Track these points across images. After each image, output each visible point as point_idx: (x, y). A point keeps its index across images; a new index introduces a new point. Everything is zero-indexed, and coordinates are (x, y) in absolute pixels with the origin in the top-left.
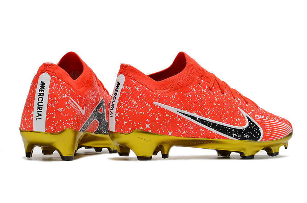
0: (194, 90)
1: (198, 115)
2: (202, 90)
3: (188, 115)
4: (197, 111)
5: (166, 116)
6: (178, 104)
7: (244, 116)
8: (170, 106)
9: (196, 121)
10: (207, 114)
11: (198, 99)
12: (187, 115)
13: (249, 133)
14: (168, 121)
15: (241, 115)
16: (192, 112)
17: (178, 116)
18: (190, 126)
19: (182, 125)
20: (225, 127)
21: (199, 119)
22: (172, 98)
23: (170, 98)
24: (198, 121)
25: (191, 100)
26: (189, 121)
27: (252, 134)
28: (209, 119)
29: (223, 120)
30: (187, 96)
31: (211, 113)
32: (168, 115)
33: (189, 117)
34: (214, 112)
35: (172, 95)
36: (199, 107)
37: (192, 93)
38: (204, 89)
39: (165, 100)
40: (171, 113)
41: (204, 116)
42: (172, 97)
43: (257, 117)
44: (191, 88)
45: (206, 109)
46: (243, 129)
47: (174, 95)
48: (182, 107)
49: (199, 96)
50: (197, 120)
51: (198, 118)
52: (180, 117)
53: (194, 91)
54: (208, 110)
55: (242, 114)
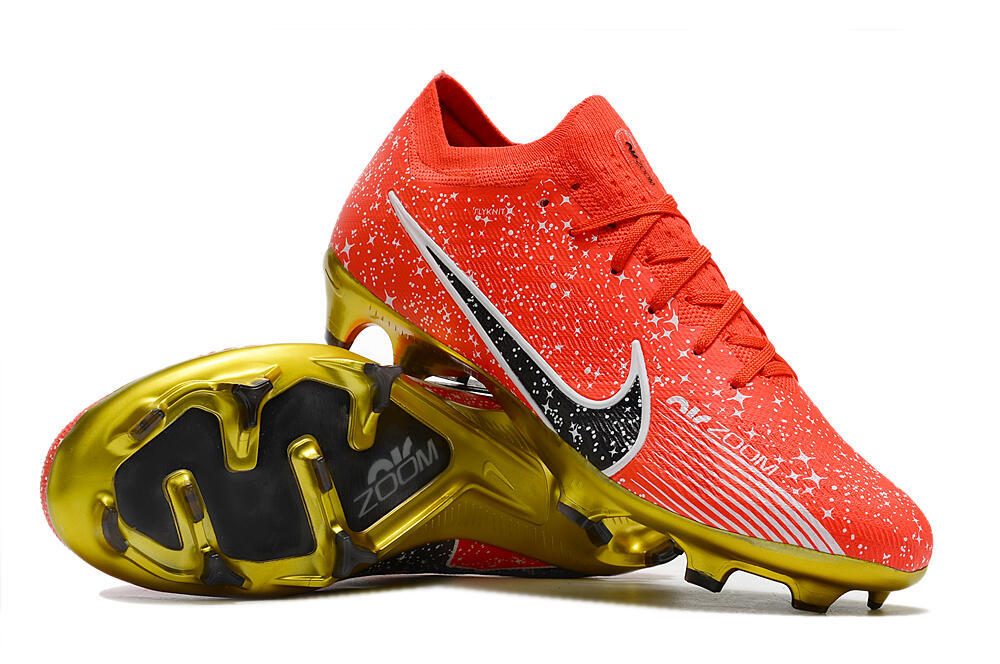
0: (510, 211)
1: (480, 288)
2: (542, 225)
3: (451, 272)
4: (483, 276)
5: (394, 243)
6: (441, 228)
7: (626, 375)
8: (416, 220)
9: (466, 302)
10: (506, 301)
11: (505, 242)
12: (445, 270)
13: (588, 429)
14: (392, 261)
15: (624, 366)
16: (465, 271)
17: (420, 259)
18: (444, 308)
19: (423, 293)
20: (536, 368)
21: (476, 300)
22: (435, 203)
23: (432, 199)
24: (470, 305)
25: (482, 233)
26: (445, 290)
27: (594, 437)
28: (507, 317)
29: (545, 346)
30: (477, 218)
31: (521, 304)
32: (398, 244)
33: (450, 278)
34: (533, 307)
35: (441, 195)
36: (497, 266)
37: (497, 216)
38: (551, 225)
39: (414, 198)
40: (408, 242)
41: (493, 301)
42: (439, 200)
43: (677, 406)
44: (502, 200)
45: (514, 285)
46: (581, 408)
47: (448, 197)
48: (446, 241)
49: (515, 234)
50: (469, 300)
51: (475, 298)
52: (424, 264)
53: (506, 211)
54: (517, 289)
55: (628, 367)
